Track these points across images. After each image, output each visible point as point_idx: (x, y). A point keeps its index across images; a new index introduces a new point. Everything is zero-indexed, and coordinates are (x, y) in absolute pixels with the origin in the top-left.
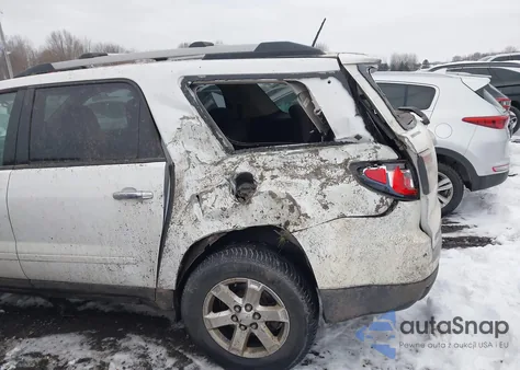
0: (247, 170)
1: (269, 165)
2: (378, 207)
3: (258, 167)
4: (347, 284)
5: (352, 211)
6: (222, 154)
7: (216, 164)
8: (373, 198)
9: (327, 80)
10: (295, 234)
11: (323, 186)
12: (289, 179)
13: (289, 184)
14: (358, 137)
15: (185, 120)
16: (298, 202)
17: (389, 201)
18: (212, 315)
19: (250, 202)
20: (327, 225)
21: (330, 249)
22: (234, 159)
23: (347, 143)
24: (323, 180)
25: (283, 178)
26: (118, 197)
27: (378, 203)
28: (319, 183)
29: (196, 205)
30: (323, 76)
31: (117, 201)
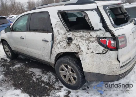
0: (71, 37)
1: (77, 36)
2: (103, 51)
3: (74, 36)
4: (92, 71)
5: (95, 51)
6: (66, 32)
7: (65, 34)
8: (101, 49)
9: (93, 11)
10: (79, 56)
11: (89, 43)
12: (80, 40)
13: (80, 42)
14: (100, 29)
15: (58, 22)
16: (81, 47)
17: (106, 50)
18: (61, 72)
19: (70, 45)
20: (87, 54)
21: (87, 61)
22: (69, 33)
23: (98, 31)
24: (89, 41)
25: (79, 40)
26: (43, 41)
27: (103, 50)
28: (88, 42)
29: (59, 45)
30: (92, 10)
31: (43, 42)
